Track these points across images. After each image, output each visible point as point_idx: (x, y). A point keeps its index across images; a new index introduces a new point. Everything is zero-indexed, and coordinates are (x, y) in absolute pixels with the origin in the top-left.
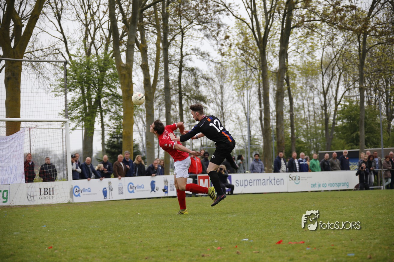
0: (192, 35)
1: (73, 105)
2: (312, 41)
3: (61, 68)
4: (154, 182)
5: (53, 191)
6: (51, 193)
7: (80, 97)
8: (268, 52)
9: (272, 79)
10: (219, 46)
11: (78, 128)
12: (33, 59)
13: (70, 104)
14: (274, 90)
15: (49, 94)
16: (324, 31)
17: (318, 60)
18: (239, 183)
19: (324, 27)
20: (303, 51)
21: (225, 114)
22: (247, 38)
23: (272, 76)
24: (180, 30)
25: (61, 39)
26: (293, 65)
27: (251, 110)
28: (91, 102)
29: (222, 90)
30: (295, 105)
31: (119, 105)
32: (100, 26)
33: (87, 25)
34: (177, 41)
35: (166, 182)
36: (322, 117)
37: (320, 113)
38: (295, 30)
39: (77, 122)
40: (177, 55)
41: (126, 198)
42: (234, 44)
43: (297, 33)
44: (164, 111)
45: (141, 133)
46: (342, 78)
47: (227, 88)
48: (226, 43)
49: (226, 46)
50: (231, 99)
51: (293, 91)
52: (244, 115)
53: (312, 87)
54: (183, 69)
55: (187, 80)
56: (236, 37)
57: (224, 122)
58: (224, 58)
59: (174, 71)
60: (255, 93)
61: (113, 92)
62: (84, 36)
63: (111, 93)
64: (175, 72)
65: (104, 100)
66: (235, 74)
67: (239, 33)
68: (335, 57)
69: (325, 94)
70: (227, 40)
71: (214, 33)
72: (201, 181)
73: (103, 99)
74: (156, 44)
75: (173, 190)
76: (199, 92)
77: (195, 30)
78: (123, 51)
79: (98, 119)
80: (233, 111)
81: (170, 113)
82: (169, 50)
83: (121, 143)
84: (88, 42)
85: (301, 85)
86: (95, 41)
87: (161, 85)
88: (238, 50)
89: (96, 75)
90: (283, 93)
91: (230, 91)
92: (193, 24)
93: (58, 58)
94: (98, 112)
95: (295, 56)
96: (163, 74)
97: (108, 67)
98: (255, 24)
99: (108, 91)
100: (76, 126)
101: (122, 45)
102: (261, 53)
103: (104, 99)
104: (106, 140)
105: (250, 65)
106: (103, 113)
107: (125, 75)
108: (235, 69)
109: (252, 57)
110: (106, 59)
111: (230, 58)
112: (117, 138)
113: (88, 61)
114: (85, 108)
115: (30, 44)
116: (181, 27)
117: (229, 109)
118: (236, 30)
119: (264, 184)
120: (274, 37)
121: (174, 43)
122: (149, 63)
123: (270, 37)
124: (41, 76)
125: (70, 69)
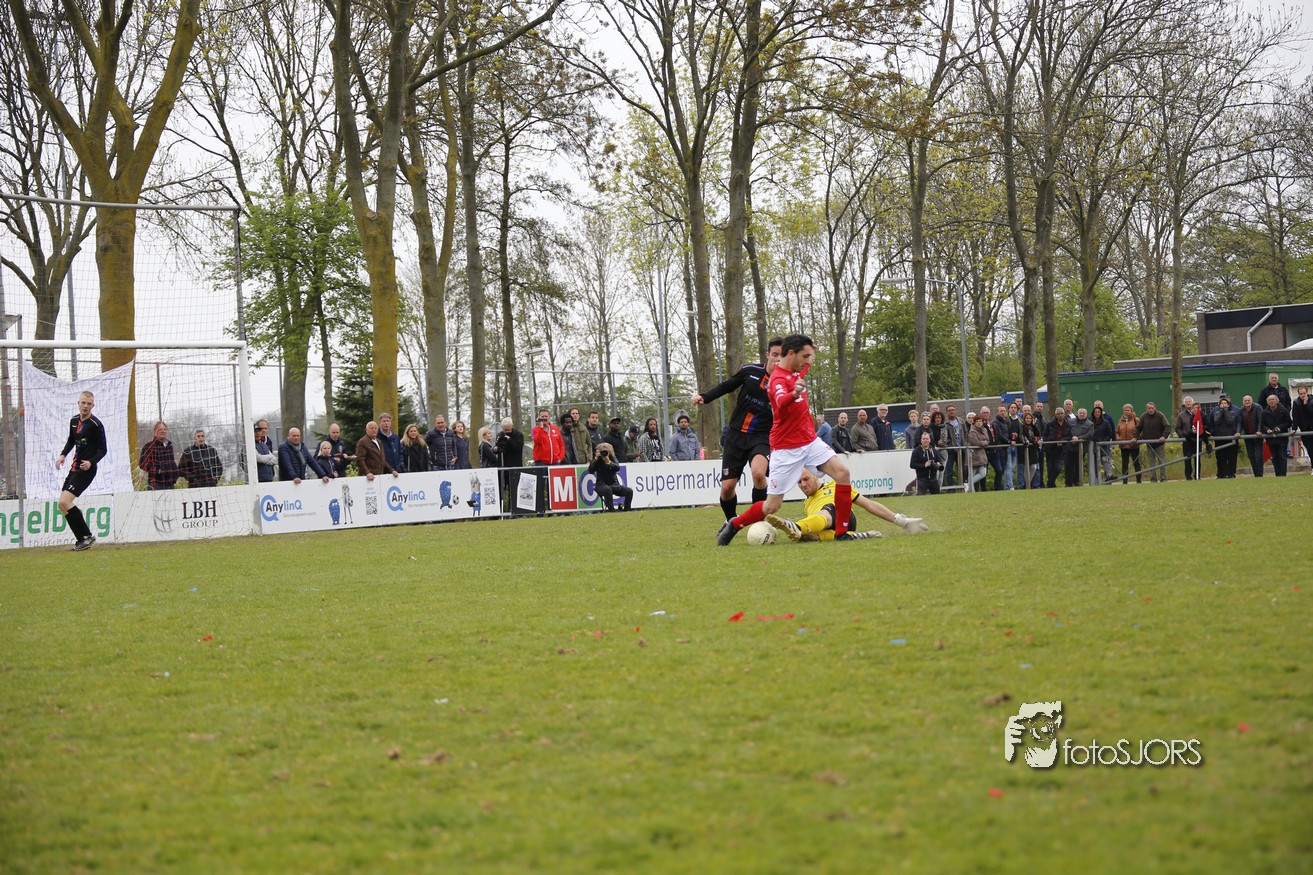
0: (529, 143)
1: (256, 309)
2: (804, 155)
3: (228, 223)
4: (449, 484)
5: (214, 508)
6: (211, 512)
7: (273, 290)
8: (704, 183)
9: (716, 245)
10: (593, 168)
11: (269, 362)
12: (162, 204)
13: (249, 306)
14: (720, 269)
15: (200, 284)
16: (832, 132)
17: (820, 200)
18: (644, 483)
19: (830, 122)
20: (784, 179)
21: (609, 325)
22: (655, 149)
23: (715, 237)
24: (501, 132)
25: (226, 157)
26: (761, 211)
27: (669, 315)
28: (299, 300)
29: (600, 271)
30: (770, 304)
31: (363, 309)
32: (316, 126)
33: (284, 124)
34: (495, 159)
35: (476, 483)
36: (831, 331)
37: (825, 319)
38: (764, 131)
39: (266, 349)
40: (496, 192)
41: (384, 523)
42: (626, 164)
43: (769, 138)
44: (468, 321)
45: (417, 372)
46: (875, 241)
47: (612, 265)
48: (608, 161)
49: (608, 168)
50: (622, 291)
51: (763, 271)
52: (654, 327)
53: (806, 262)
54: (510, 223)
55: (520, 247)
56: (631, 148)
57: (607, 344)
58: (604, 197)
59: (489, 227)
60: (678, 277)
61: (349, 277)
62: (280, 148)
63: (345, 280)
64: (491, 231)
65: (328, 297)
66: (630, 234)
67: (636, 138)
68: (858, 192)
69: (836, 277)
70: (611, 154)
71: (580, 140)
72: (557, 480)
73: (326, 294)
74: (446, 165)
75: (493, 502)
76: (548, 276)
77: (537, 132)
78: (371, 182)
79: (315, 341)
80: (628, 320)
81: (481, 324)
82: (477, 180)
83: (371, 396)
84: (289, 162)
85: (782, 256)
86: (306, 161)
87: (460, 260)
88: (635, 176)
89: (308, 239)
90: (742, 275)
91: (619, 272)
92: (532, 120)
93: (220, 201)
94: (316, 324)
95: (766, 190)
96: (465, 235)
97: (335, 220)
98: (673, 117)
99: (337, 276)
100: (266, 357)
101: (367, 169)
102: (688, 185)
103: (328, 294)
104: (335, 390)
105: (663, 212)
106: (327, 327)
107: (375, 239)
108: (629, 222)
109: (668, 195)
110: (331, 202)
111: (618, 196)
112: (361, 384)
113: (290, 207)
114: (285, 316)
115: (152, 170)
116: (503, 125)
117: (619, 315)
118: (630, 132)
119: (701, 484)
120: (718, 147)
121: (489, 164)
122: (431, 211)
123: (709, 146)
124: (181, 243)
125: (247, 227)
